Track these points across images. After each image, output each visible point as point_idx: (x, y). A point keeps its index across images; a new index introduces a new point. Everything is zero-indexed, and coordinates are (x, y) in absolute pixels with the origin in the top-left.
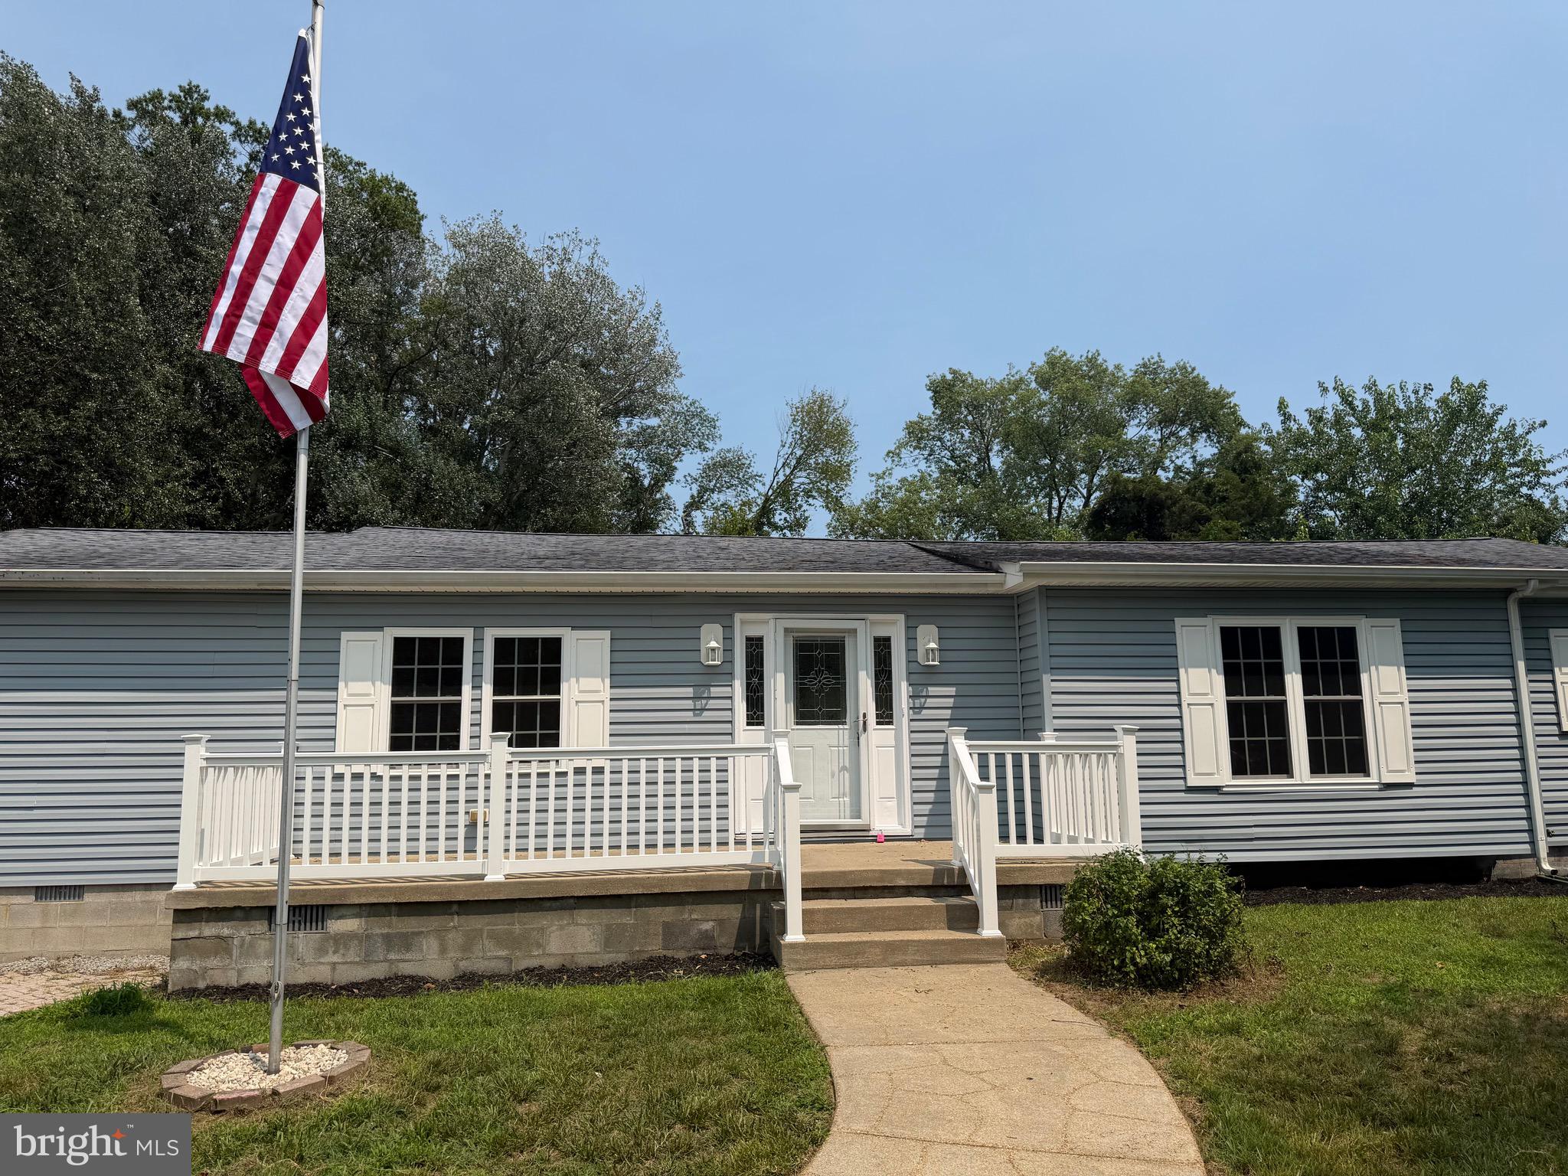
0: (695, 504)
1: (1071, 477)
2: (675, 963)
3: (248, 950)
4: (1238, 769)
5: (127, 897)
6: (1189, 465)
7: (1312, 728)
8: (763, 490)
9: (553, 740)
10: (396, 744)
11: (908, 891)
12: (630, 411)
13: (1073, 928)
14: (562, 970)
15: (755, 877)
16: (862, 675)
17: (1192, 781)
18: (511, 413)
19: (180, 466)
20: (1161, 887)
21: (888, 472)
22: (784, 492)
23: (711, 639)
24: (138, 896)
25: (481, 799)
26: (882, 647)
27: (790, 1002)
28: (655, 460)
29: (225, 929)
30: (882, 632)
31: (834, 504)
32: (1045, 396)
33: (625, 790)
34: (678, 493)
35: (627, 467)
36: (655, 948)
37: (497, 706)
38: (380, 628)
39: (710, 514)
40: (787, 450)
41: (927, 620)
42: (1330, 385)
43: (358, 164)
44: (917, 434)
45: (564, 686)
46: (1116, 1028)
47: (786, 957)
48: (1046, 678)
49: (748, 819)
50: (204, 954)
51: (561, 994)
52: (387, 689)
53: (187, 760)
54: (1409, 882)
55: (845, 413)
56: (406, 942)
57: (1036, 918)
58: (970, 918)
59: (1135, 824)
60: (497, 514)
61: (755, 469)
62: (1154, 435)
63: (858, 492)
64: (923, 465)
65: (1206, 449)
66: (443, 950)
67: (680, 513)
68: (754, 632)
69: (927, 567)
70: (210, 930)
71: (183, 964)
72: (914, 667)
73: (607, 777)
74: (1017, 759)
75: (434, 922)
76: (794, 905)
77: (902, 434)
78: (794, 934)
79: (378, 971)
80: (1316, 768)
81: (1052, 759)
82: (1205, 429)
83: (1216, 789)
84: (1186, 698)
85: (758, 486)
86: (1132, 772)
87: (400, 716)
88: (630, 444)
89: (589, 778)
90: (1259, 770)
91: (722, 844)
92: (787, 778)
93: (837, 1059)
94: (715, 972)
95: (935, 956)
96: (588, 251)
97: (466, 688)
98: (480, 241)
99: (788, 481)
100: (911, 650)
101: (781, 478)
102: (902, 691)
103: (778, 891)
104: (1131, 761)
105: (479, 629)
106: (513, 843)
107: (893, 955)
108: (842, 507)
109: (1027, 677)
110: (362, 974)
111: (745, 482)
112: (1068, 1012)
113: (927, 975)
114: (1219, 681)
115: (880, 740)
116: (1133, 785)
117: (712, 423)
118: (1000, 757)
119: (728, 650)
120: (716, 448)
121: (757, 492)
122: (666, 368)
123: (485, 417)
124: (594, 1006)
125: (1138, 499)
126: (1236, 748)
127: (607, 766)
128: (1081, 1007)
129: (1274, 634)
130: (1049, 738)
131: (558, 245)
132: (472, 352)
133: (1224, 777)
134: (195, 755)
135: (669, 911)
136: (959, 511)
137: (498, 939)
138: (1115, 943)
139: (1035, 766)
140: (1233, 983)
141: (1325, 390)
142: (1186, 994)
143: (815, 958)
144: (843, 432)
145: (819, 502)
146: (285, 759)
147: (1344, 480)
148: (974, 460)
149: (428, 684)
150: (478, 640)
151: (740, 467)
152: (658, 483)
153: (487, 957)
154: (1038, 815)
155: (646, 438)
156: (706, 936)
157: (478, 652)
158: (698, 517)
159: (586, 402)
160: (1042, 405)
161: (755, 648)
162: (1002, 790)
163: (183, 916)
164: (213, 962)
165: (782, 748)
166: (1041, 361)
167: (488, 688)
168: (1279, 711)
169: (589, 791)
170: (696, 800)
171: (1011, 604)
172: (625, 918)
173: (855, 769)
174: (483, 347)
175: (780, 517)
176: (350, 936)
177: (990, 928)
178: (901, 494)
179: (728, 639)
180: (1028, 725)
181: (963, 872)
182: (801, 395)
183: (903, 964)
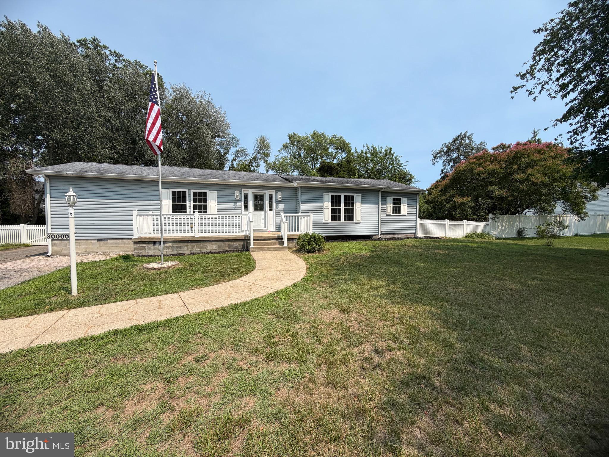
0: (234, 160)
1: (317, 160)
2: (231, 251)
3: (149, 249)
4: (332, 220)
5: (118, 241)
6: (341, 158)
7: (345, 213)
8: (250, 158)
9: (206, 212)
10: (173, 212)
11: (273, 239)
12: (219, 136)
13: (298, 244)
14: (210, 252)
15: (245, 237)
16: (267, 201)
17: (324, 222)
18: (189, 136)
19: (107, 145)
20: (311, 238)
21: (278, 155)
22: (255, 158)
23: (237, 193)
24: (120, 241)
25: (193, 223)
26: (271, 196)
27: (251, 255)
28: (224, 149)
29: (144, 245)
30: (271, 193)
31: (266, 162)
32: (312, 141)
33: (221, 222)
34: (230, 157)
35: (218, 150)
36: (227, 249)
37: (194, 205)
38: (169, 189)
39: (237, 162)
40: (255, 149)
41: (279, 191)
42: (365, 145)
43: (146, 66)
44: (285, 146)
45: (207, 202)
46: (301, 258)
47: (250, 249)
48: (300, 203)
49: (245, 228)
50: (141, 250)
51: (211, 255)
52: (171, 201)
53: (133, 214)
54: (358, 239)
55: (269, 141)
56: (180, 248)
57: (294, 244)
58: (283, 243)
59: (312, 229)
60: (187, 160)
61: (248, 153)
62: (334, 151)
63: (271, 159)
64: (286, 154)
65: (344, 155)
66: (188, 249)
67: (231, 162)
68: (246, 193)
69: (280, 181)
70: (141, 245)
71: (136, 251)
72: (277, 200)
73: (217, 219)
74: (295, 217)
75: (186, 244)
76: (252, 242)
77: (282, 147)
78: (252, 246)
79: (176, 252)
80: (345, 220)
81: (301, 217)
82: (344, 151)
83: (328, 223)
84: (324, 207)
85: (249, 156)
86: (312, 220)
87: (174, 207)
88: (218, 145)
89: (214, 219)
90: (336, 220)
91: (239, 232)
92: (251, 220)
93: (257, 262)
94: (238, 252)
95: (276, 249)
96: (207, 96)
97: (187, 202)
98: (180, 90)
99: (256, 156)
100: (276, 197)
101: (254, 155)
102: (274, 205)
103: (249, 240)
104: (312, 218)
105: (189, 190)
106: (200, 231)
107: (269, 249)
108: (268, 163)
109: (297, 203)
110: (172, 253)
111: (246, 155)
112: (295, 256)
113: (274, 252)
114: (330, 204)
115: (270, 214)
116: (312, 222)
117: (238, 141)
118: (290, 217)
119: (241, 196)
120: (239, 147)
121: (249, 158)
122: (227, 126)
123: (183, 136)
124: (217, 257)
125: (328, 166)
126: (332, 216)
127: (217, 217)
128: (297, 256)
129: (340, 196)
130: (300, 214)
131: (200, 94)
132: (179, 119)
133: (330, 221)
134: (135, 213)
135: (229, 243)
136: (293, 165)
137: (198, 247)
138: (304, 246)
139: (298, 219)
140: (321, 252)
141: (364, 146)
142: (314, 254)
143: (255, 250)
144: (268, 145)
145: (263, 161)
146: (161, 214)
147: (365, 165)
148: (297, 154)
149: (179, 200)
150: (189, 192)
151: (245, 152)
152: (225, 154)
153: (196, 250)
154: (298, 228)
155: (222, 143)
156: (236, 247)
157: (189, 194)
158: (235, 163)
159: (207, 134)
160: (312, 143)
161: (246, 196)
162: (289, 223)
163: (135, 243)
164: (143, 251)
165: (250, 214)
166: (312, 133)
167: (192, 202)
168: (340, 210)
169: (214, 222)
170: (234, 224)
171: (295, 189)
172: (222, 244)
173: (265, 218)
174: (182, 118)
175: (254, 164)
176: (170, 246)
177: (285, 245)
178: (281, 161)
179: (241, 194)
180: (297, 212)
181: (282, 236)
182: (259, 136)
183: (271, 251)
